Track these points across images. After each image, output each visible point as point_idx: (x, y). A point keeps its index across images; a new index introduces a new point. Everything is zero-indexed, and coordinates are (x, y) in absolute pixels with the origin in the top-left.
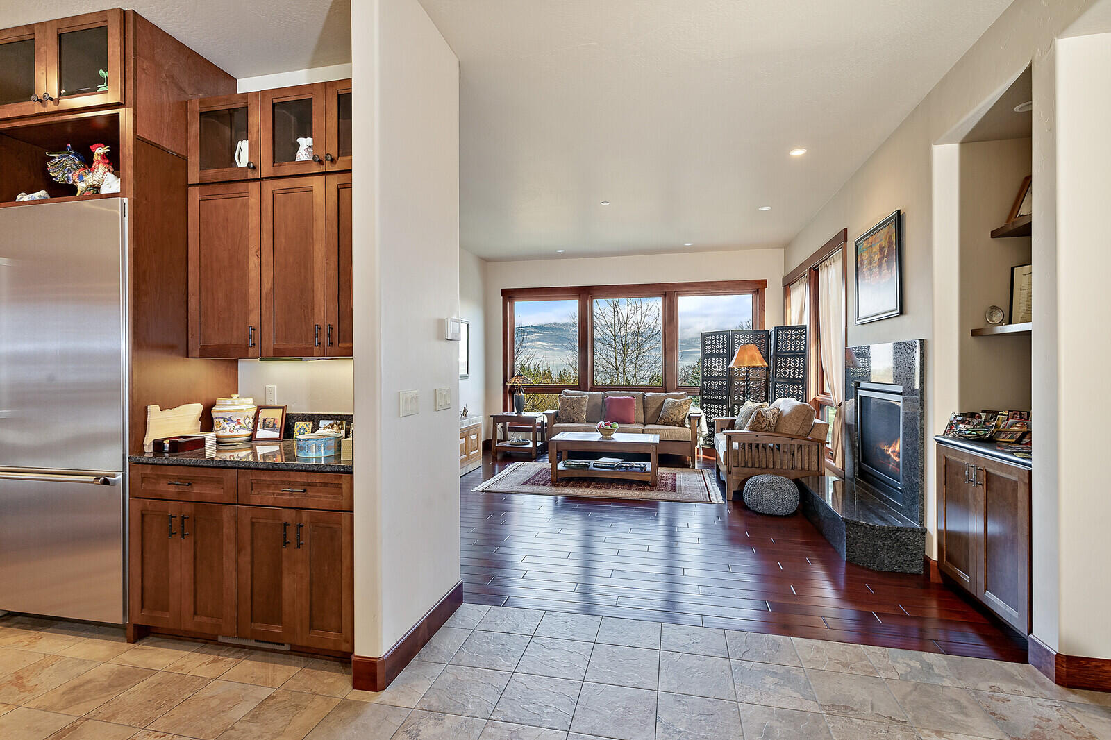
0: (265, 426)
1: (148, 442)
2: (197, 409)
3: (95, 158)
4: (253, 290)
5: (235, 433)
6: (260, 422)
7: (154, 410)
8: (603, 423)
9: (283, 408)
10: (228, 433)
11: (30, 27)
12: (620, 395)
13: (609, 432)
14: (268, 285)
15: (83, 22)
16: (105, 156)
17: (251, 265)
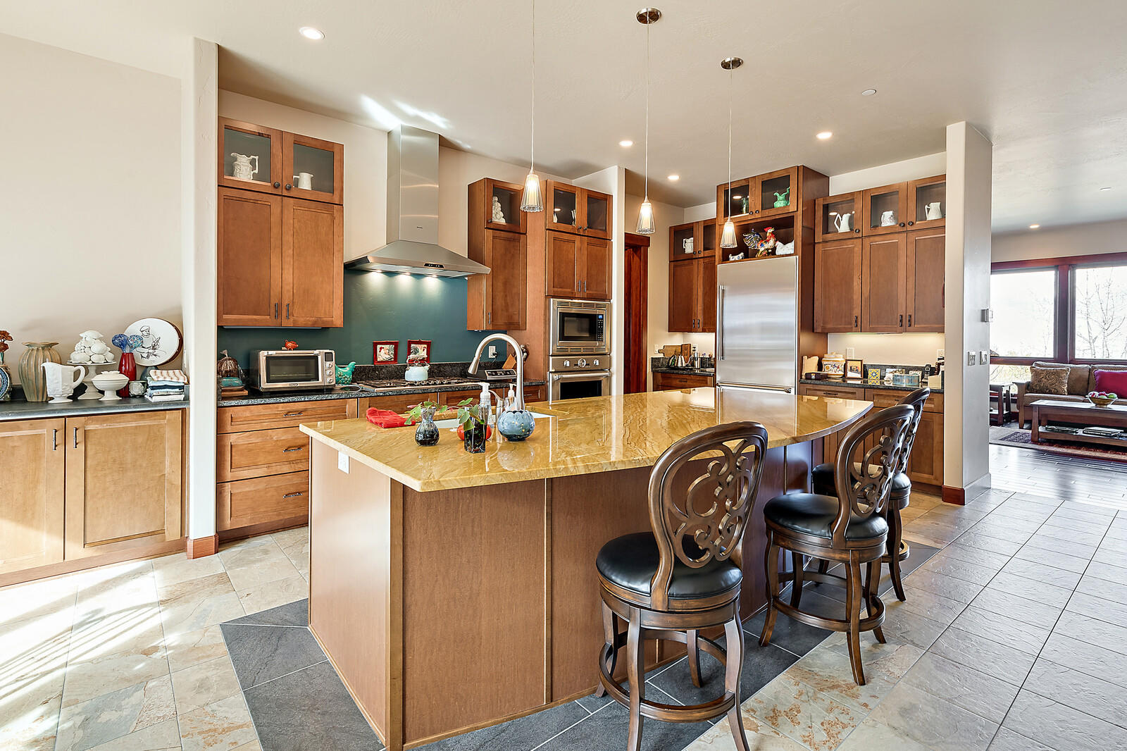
0: (851, 370)
1: (804, 374)
2: (816, 359)
3: (768, 235)
4: (856, 296)
5: (837, 373)
6: (849, 368)
7: (805, 357)
8: (1097, 393)
9: (861, 361)
10: (834, 373)
11: (747, 180)
12: (1116, 369)
13: (1105, 402)
14: (866, 293)
15: (776, 174)
16: (772, 233)
17: (855, 284)
